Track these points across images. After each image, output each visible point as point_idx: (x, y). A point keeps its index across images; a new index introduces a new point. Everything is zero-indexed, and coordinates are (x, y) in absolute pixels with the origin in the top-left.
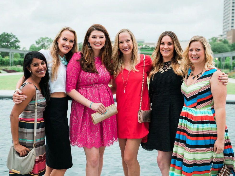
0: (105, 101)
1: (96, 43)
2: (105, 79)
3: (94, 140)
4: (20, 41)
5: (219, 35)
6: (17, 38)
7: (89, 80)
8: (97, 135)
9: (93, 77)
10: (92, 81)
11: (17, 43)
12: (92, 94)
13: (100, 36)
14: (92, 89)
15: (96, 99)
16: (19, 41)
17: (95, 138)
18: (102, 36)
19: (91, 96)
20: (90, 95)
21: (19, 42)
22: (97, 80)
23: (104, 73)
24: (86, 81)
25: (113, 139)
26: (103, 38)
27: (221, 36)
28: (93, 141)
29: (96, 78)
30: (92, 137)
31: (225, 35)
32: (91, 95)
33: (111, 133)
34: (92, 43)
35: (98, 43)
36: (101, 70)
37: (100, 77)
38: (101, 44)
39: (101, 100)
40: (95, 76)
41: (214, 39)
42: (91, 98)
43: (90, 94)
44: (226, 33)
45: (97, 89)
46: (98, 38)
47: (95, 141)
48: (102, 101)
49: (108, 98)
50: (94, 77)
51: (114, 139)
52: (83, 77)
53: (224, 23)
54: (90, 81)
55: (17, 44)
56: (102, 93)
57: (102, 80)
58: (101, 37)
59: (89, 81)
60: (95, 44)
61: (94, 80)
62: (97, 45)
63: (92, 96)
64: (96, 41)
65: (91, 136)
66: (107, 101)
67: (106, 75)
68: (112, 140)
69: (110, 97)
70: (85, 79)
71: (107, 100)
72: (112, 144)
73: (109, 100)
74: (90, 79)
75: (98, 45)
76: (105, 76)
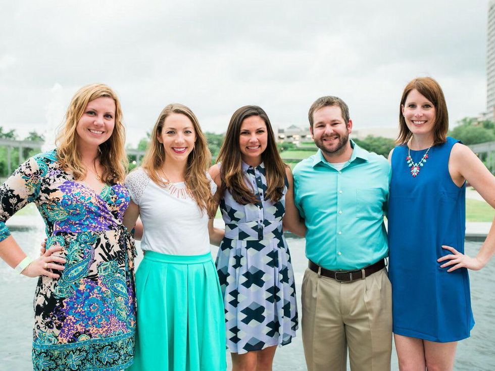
5: (480, 114)
27: (484, 114)
31: (491, 112)
41: (468, 120)
44: (492, 109)
53: (488, 91)
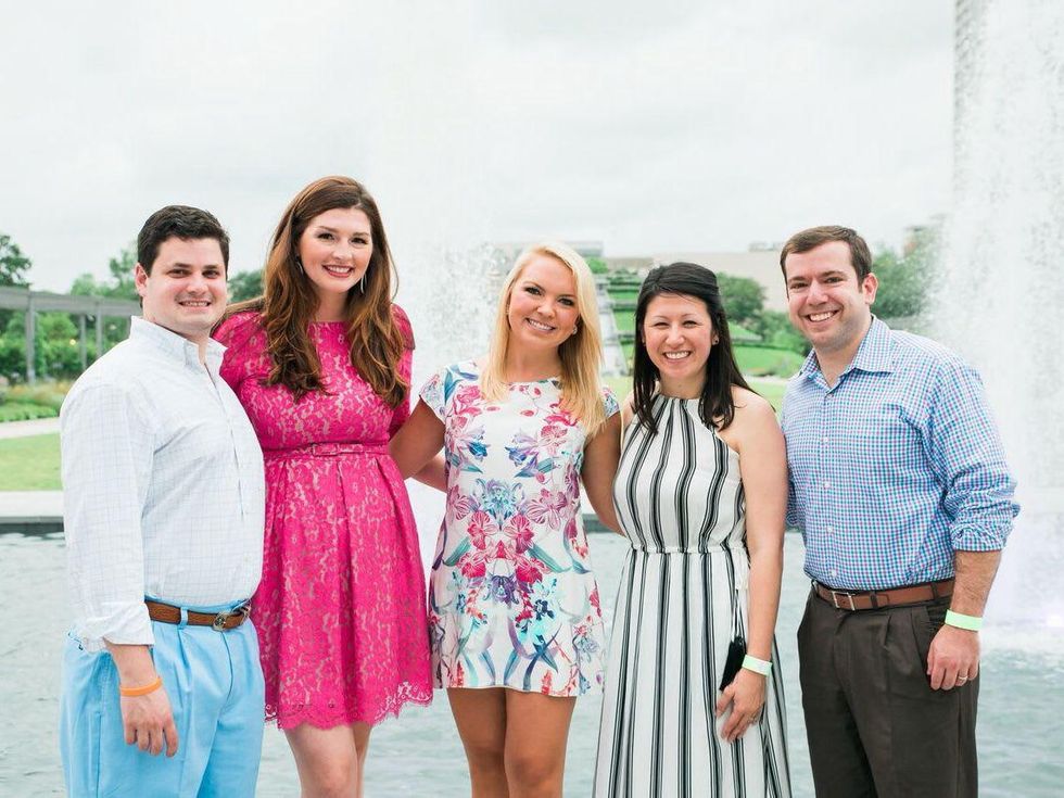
0: (373, 520)
1: (332, 262)
2: (365, 425)
3: (308, 693)
4: (30, 264)
6: (16, 250)
7: (287, 421)
8: (321, 671)
9: (304, 411)
10: (299, 427)
11: (19, 270)
12: (308, 487)
13: (357, 234)
14: (308, 465)
15: (325, 509)
16: (26, 261)
17: (312, 683)
18: (361, 234)
19: (303, 497)
20: (296, 493)
21: (27, 265)
22: (322, 425)
23: (360, 401)
24: (275, 427)
25: (400, 689)
26: (364, 242)
28: (304, 698)
29: (319, 415)
30: (300, 681)
32: (302, 492)
33: (391, 665)
34: (314, 262)
35: (341, 263)
36: (349, 384)
37: (340, 413)
38: (351, 269)
39: (352, 517)
40: (311, 408)
42: (302, 502)
43: (299, 486)
45: (332, 467)
46: (345, 240)
47: (312, 695)
48: (355, 518)
49: (381, 510)
50: (308, 411)
51: (404, 690)
52: (262, 407)
54: (293, 426)
55: (19, 277)
56: (355, 487)
57: (351, 430)
58: (357, 240)
59: (287, 426)
60: (325, 267)
61: (311, 422)
62: (338, 270)
63: (306, 493)
64: (336, 255)
65: (295, 675)
66: (378, 520)
67: (372, 410)
68: (397, 694)
69: (392, 503)
70: (269, 416)
71: (379, 516)
72: (397, 713)
73: (389, 515)
74: (291, 418)
75: (342, 270)
76: (362, 414)
